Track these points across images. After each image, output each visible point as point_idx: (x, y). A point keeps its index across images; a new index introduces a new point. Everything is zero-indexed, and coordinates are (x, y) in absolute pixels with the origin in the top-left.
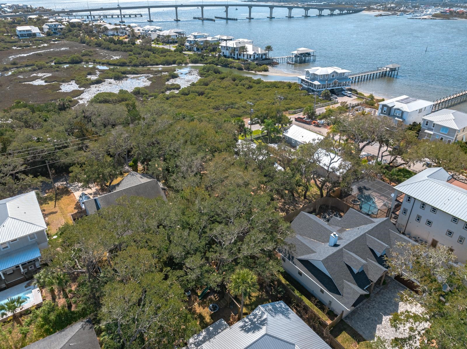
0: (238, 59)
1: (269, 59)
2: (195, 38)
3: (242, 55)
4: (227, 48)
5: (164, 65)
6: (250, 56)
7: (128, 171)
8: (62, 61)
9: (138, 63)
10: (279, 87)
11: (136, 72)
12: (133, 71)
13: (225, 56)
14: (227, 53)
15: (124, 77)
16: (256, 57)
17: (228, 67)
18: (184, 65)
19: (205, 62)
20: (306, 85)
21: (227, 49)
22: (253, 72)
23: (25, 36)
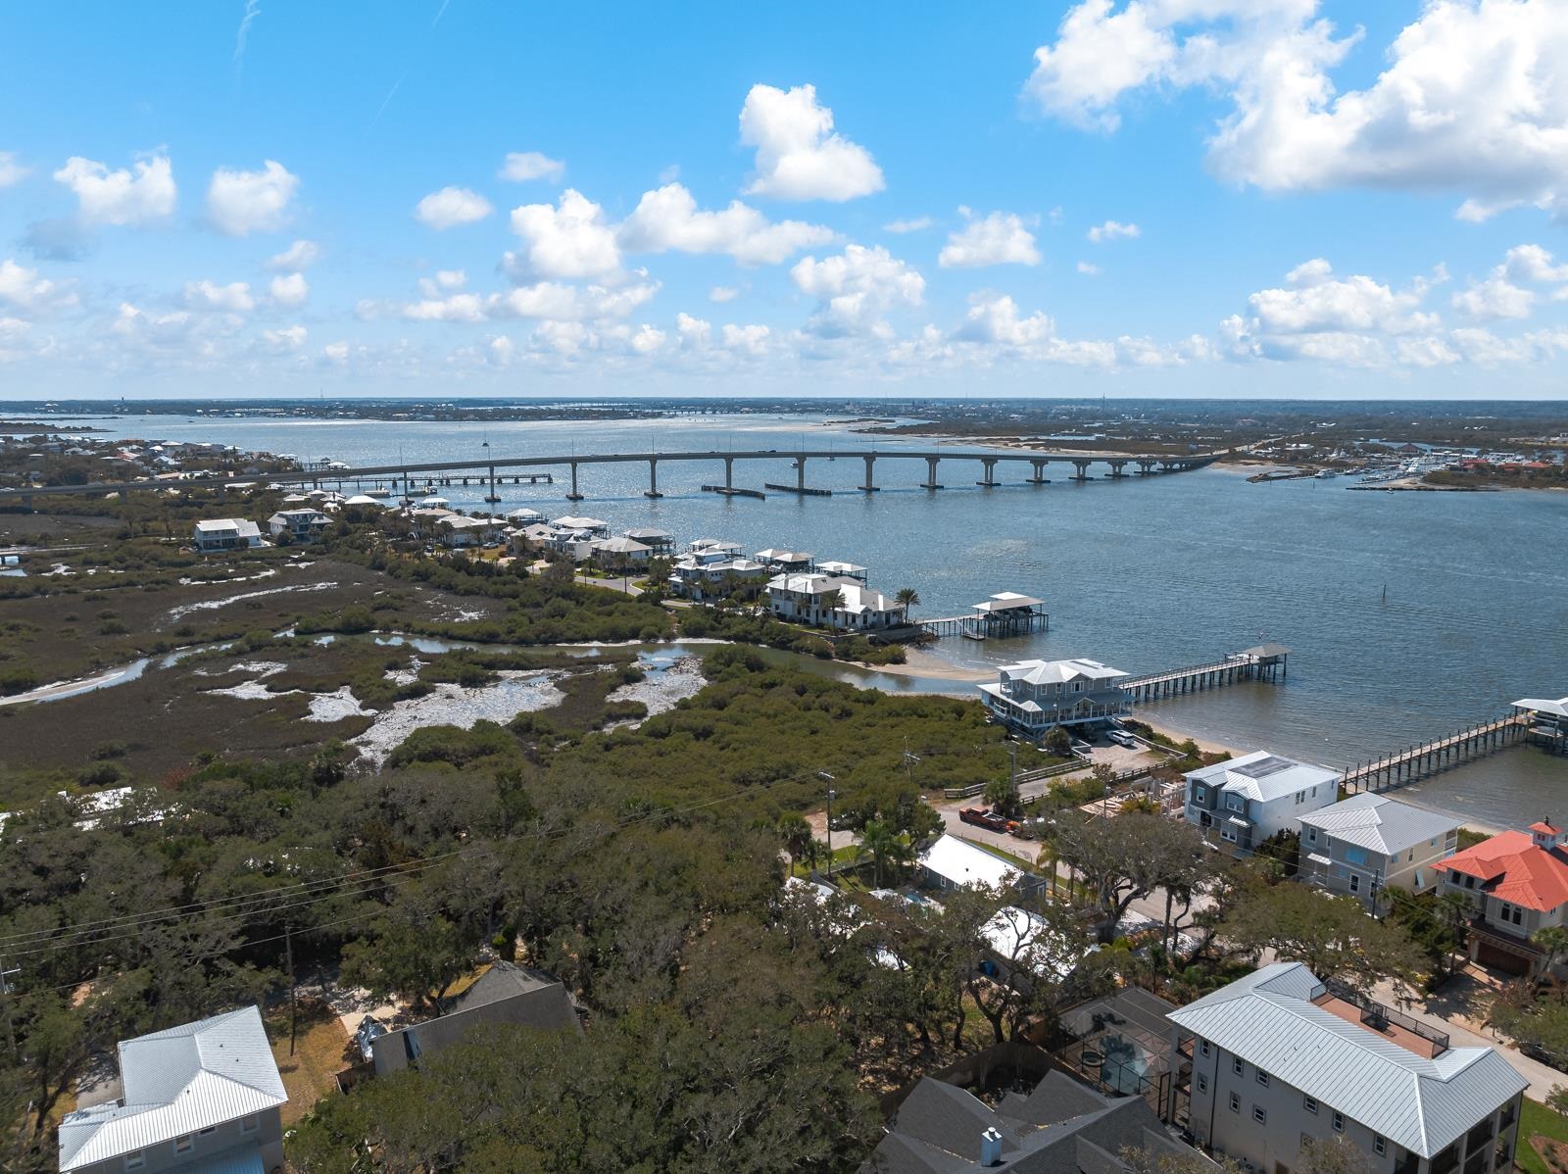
0: (820, 626)
1: (909, 626)
2: (700, 564)
3: (830, 615)
4: (788, 595)
5: (604, 640)
6: (854, 616)
7: (487, 961)
9: (531, 635)
10: (926, 716)
11: (523, 662)
12: (518, 659)
13: (782, 617)
14: (789, 609)
15: (488, 679)
16: (871, 619)
17: (789, 649)
18: (661, 641)
19: (725, 633)
20: (1003, 711)
21: (788, 598)
22: (859, 664)
23: (218, 547)
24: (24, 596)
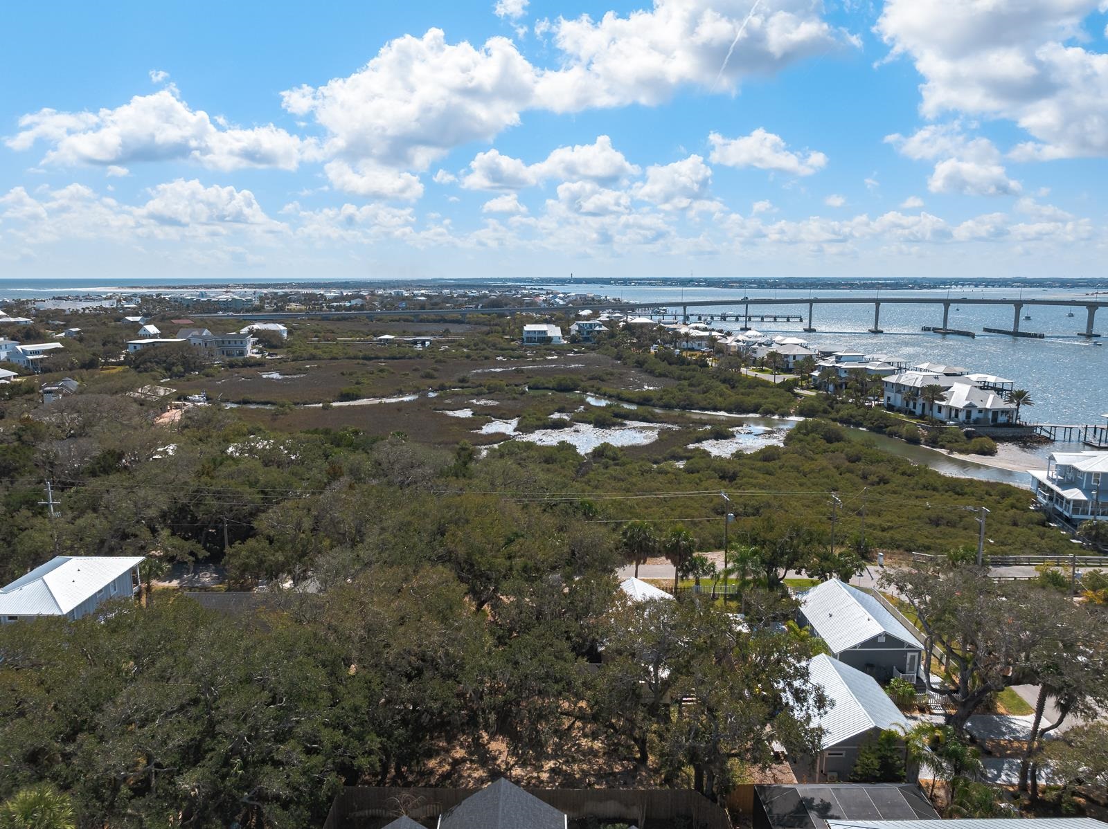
0: (922, 417)
1: (1020, 426)
2: (837, 362)
3: (935, 409)
4: (899, 388)
5: (729, 411)
6: (957, 410)
8: (543, 384)
9: (674, 402)
11: (649, 417)
12: (646, 414)
13: (890, 407)
14: (898, 400)
15: (614, 424)
16: (974, 415)
17: (884, 433)
18: (776, 417)
20: (1045, 497)
21: (899, 392)
22: (944, 452)
23: (534, 342)
24: (410, 358)
